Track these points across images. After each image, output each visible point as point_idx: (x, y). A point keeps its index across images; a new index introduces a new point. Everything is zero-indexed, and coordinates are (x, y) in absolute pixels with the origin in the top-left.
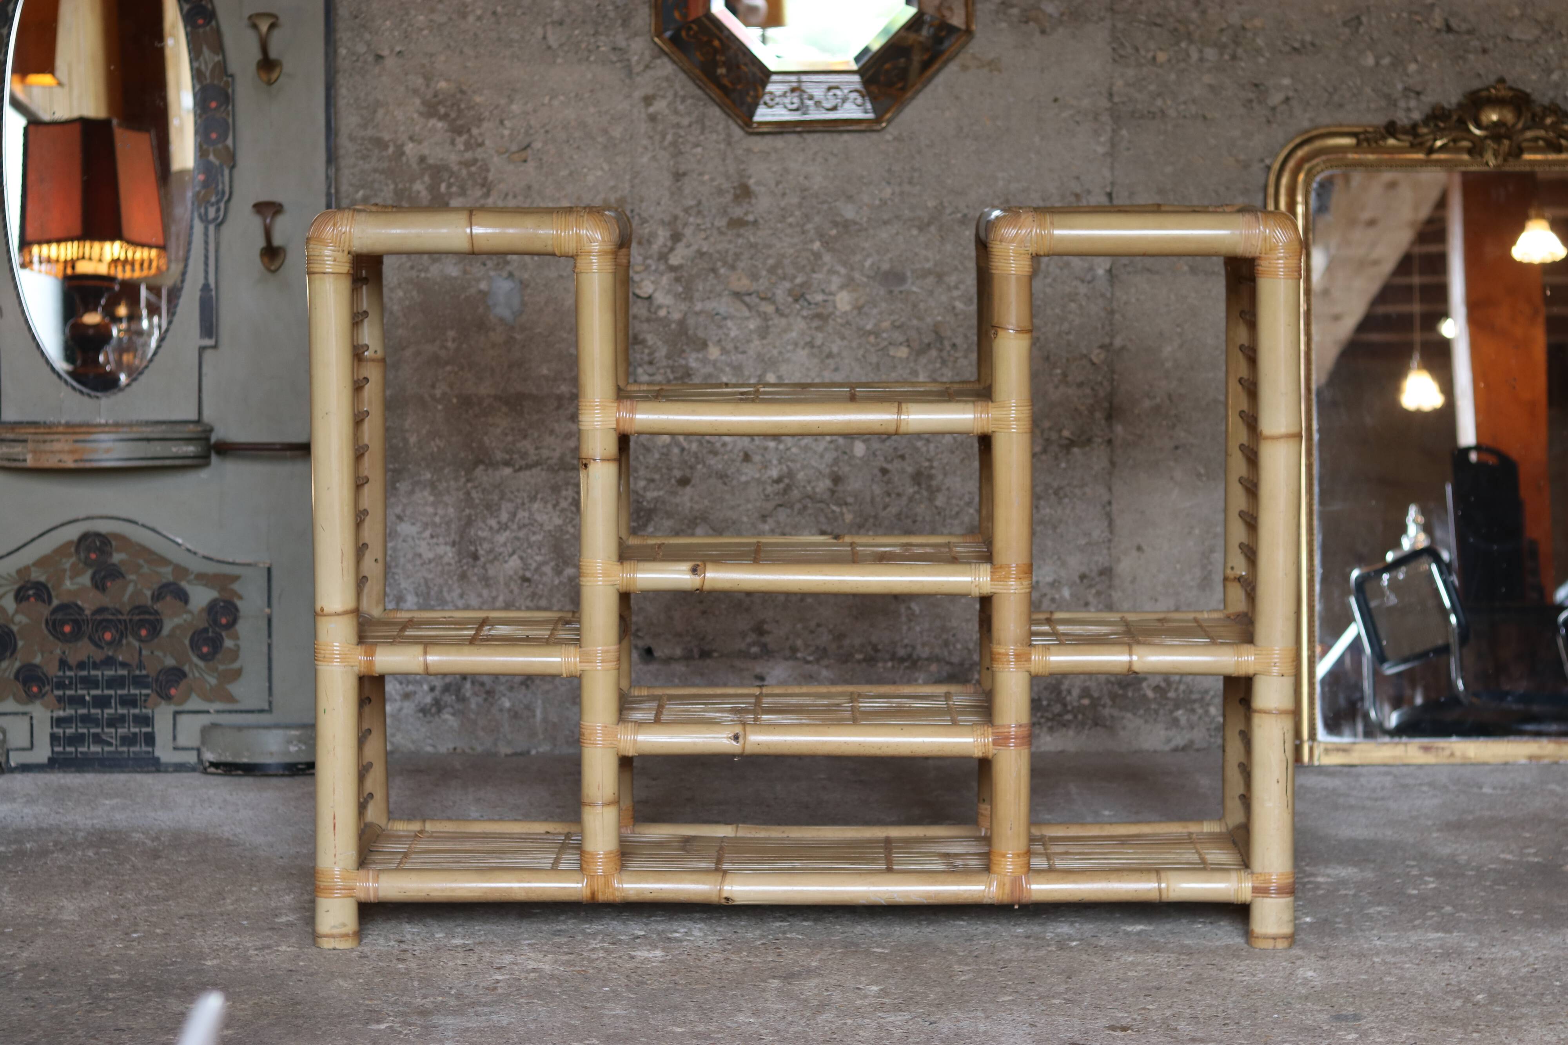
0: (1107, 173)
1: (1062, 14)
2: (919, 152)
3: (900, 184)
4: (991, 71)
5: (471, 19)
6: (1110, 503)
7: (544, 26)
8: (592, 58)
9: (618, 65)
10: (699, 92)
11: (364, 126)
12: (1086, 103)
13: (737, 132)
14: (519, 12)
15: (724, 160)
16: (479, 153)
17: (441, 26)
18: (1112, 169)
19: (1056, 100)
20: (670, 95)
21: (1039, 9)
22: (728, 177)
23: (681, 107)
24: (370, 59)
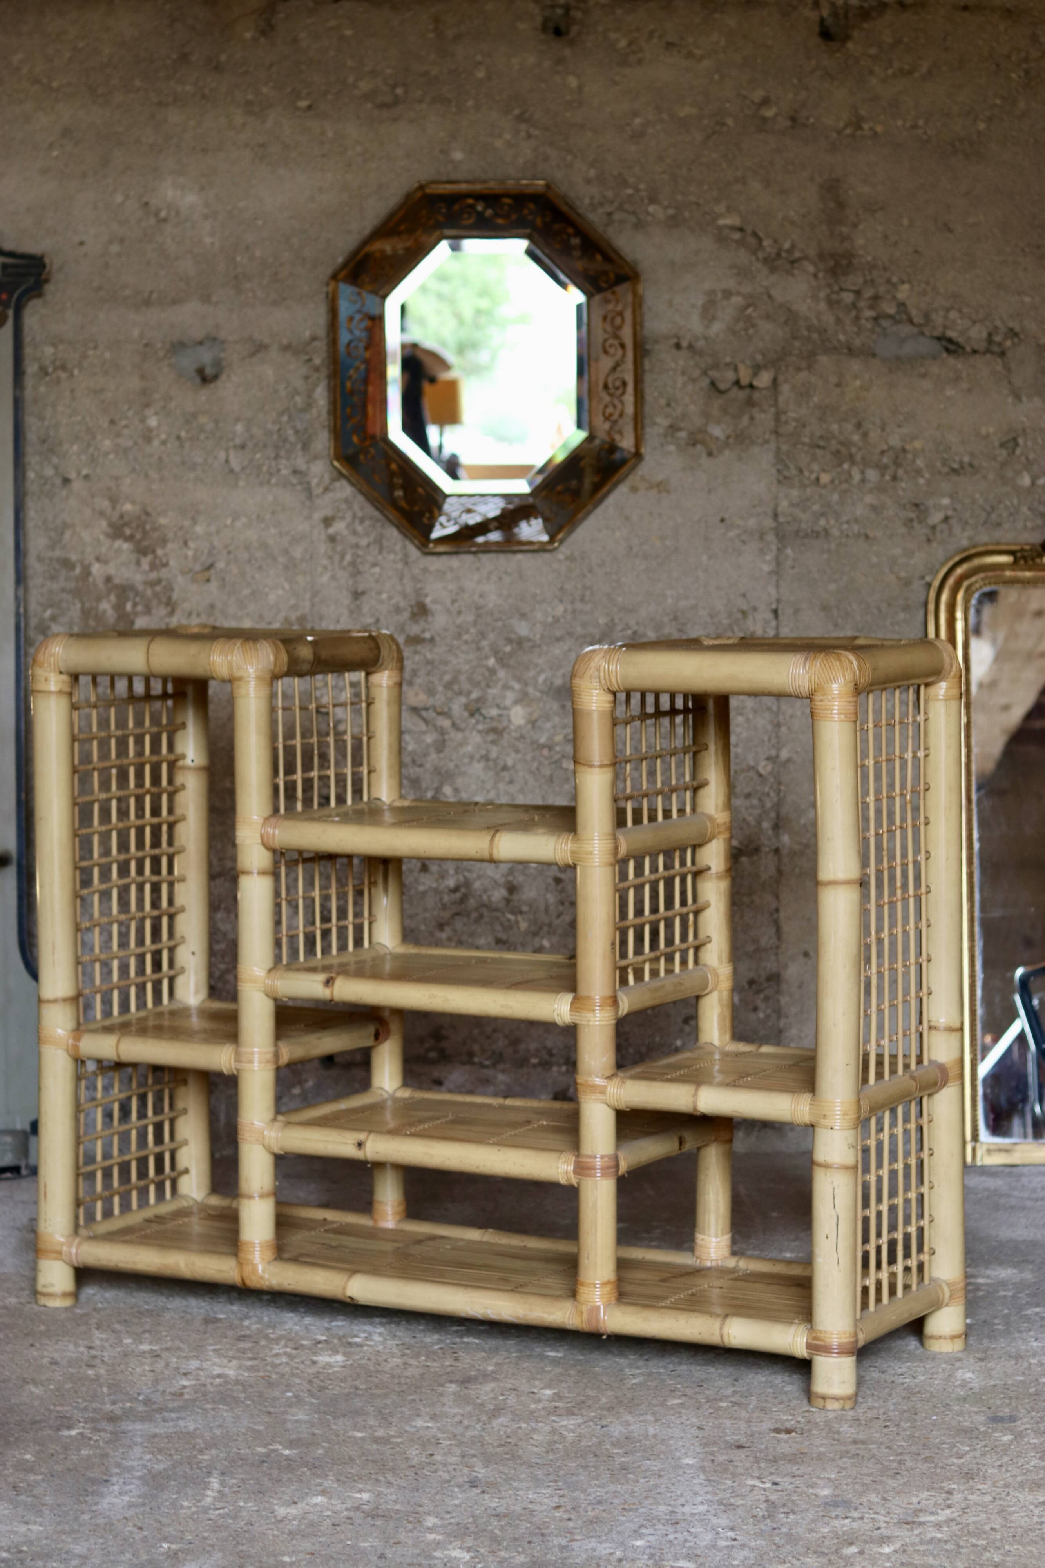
0: (772, 590)
1: (728, 437)
2: (591, 571)
3: (572, 602)
4: (660, 492)
5: (156, 443)
6: (777, 910)
7: (227, 450)
8: (273, 481)
9: (299, 488)
10: (377, 514)
11: (52, 547)
12: (752, 522)
13: (414, 552)
14: (202, 436)
15: (401, 579)
16: (164, 573)
17: (126, 451)
18: (777, 586)
19: (722, 520)
20: (349, 516)
21: (706, 432)
22: (405, 596)
23: (359, 529)
24: (58, 481)
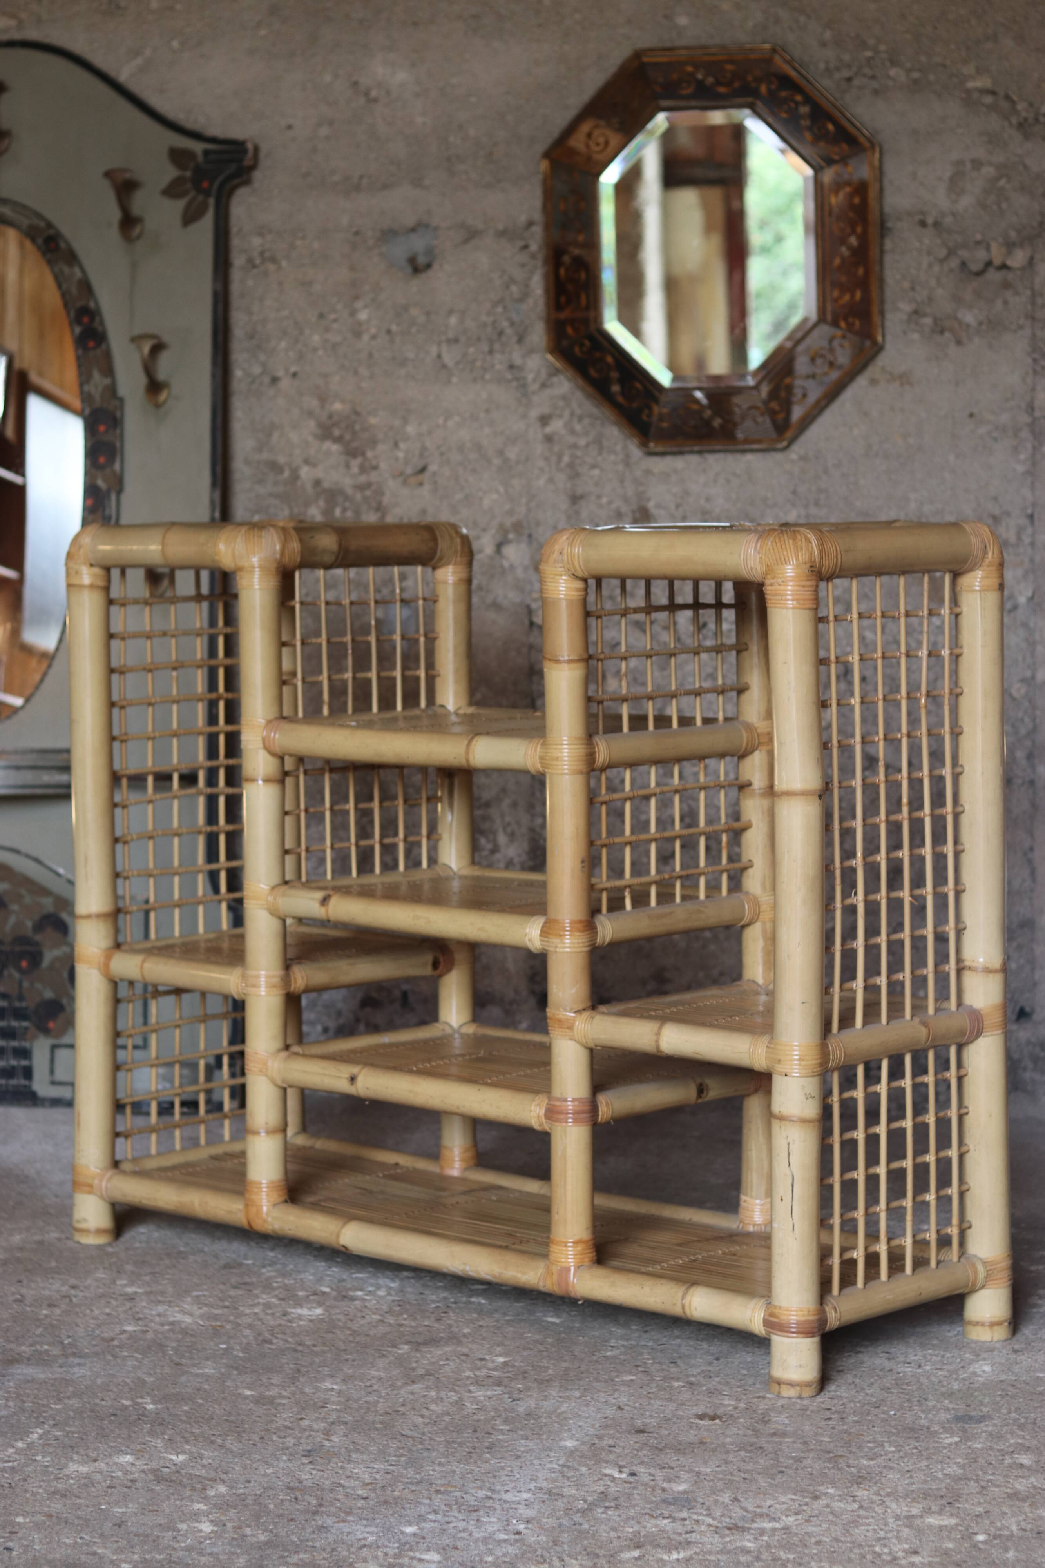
0: (1027, 493)
1: (980, 324)
2: (826, 471)
3: (806, 506)
4: (902, 385)
5: (366, 337)
6: (1031, 849)
7: (439, 344)
8: (488, 377)
9: (514, 384)
10: (595, 411)
11: (260, 449)
12: (1005, 418)
13: (636, 452)
14: (414, 330)
15: (622, 481)
16: (374, 477)
17: (335, 346)
18: (1033, 487)
19: (971, 415)
20: (567, 413)
21: (956, 319)
22: (626, 499)
23: (578, 427)
24: (266, 380)
